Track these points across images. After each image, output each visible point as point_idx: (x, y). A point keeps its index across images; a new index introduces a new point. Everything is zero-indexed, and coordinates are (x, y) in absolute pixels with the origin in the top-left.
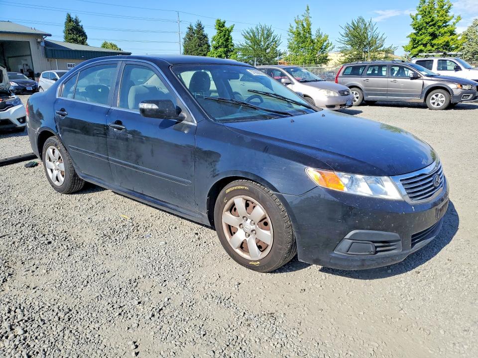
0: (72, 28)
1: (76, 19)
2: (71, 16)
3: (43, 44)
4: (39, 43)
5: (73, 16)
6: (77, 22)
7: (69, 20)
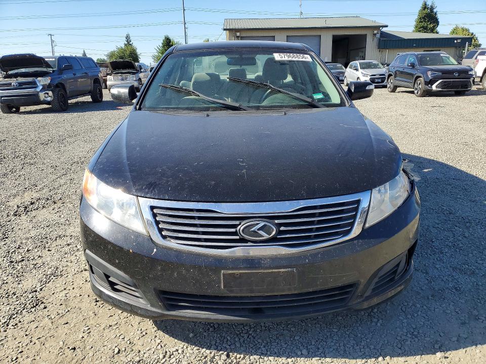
0: (425, 16)
1: (432, 7)
2: (427, 3)
3: (378, 36)
4: (375, 35)
5: (429, 4)
6: (432, 9)
7: (425, 7)
